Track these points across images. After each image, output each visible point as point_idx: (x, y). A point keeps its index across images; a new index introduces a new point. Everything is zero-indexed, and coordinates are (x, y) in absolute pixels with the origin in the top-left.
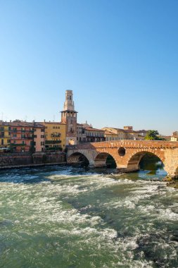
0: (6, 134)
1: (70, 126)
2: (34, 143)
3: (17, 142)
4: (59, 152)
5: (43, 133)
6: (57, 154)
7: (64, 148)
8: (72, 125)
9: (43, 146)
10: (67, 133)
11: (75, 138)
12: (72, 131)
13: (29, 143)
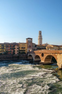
0: (5, 47)
1: (29, 44)
2: (14, 51)
3: (9, 51)
4: (24, 55)
5: (18, 47)
6: (23, 55)
7: (26, 53)
8: (30, 44)
9: (18, 52)
10: (28, 47)
11: (32, 49)
12: (30, 46)
13: (12, 51)
